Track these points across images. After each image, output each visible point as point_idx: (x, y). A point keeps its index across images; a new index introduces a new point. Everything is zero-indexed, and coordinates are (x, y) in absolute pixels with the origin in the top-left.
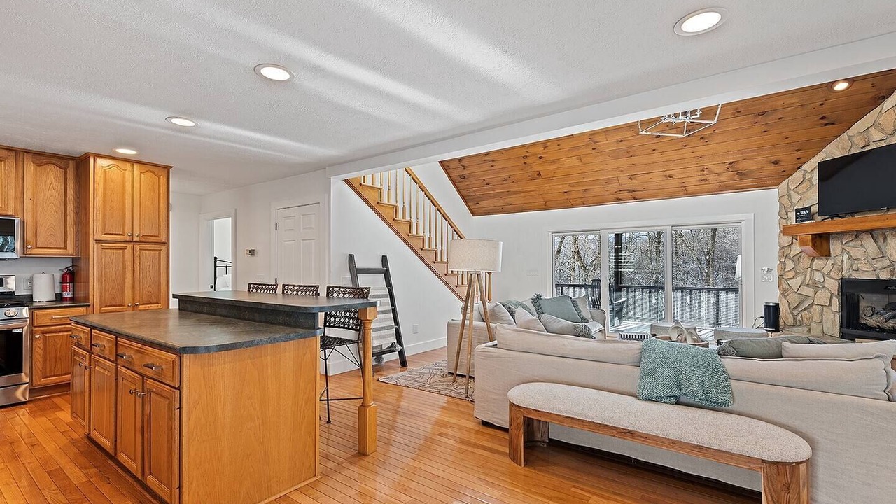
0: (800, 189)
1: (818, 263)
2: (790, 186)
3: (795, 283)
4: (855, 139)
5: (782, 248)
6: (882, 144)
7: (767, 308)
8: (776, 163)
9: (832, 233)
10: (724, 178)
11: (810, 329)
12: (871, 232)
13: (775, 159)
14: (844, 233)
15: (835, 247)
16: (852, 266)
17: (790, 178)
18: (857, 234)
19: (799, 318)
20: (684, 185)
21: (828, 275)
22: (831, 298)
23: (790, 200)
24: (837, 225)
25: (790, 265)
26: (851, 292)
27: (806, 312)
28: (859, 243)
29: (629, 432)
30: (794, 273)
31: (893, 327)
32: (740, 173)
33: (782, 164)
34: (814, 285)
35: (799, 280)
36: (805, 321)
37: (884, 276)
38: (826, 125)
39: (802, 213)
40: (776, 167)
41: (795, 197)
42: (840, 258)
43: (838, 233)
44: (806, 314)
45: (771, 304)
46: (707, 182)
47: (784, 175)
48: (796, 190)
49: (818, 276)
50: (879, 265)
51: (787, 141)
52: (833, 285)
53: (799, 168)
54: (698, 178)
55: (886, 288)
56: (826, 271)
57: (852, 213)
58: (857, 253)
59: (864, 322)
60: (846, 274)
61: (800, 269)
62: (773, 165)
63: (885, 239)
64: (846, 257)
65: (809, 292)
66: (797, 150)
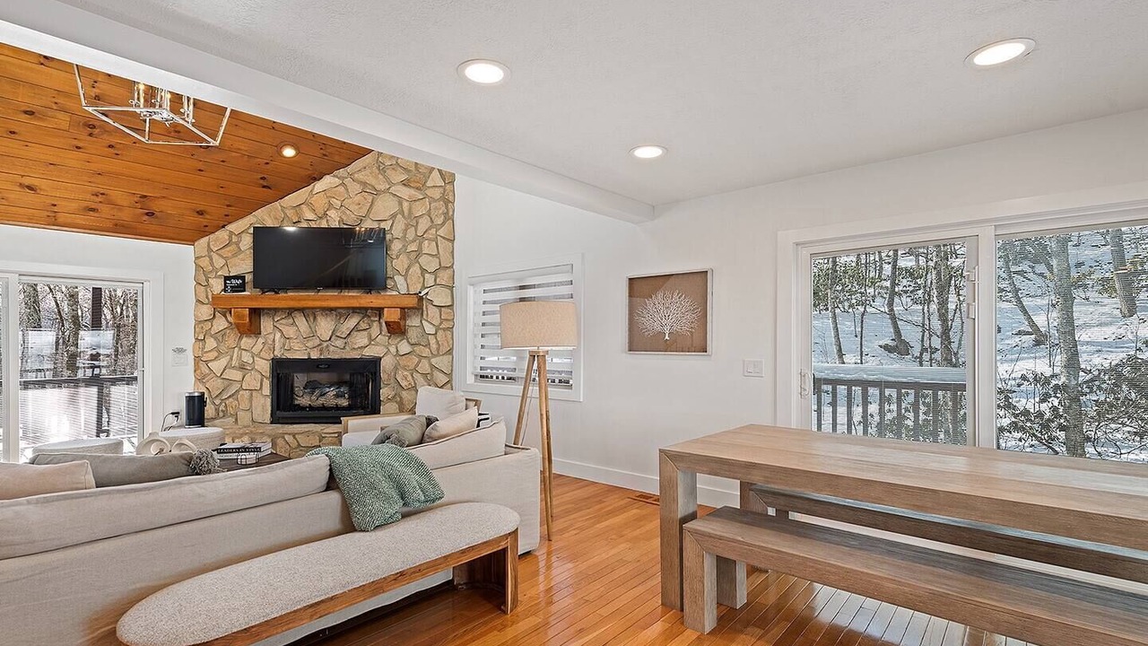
0: (225, 252)
1: (246, 342)
2: (212, 247)
3: (217, 366)
4: (287, 211)
5: (199, 322)
6: (313, 225)
7: (190, 399)
8: (201, 213)
9: (263, 309)
10: (126, 216)
11: (236, 420)
12: (302, 310)
13: (202, 209)
14: (276, 310)
15: (266, 324)
16: (284, 345)
17: (211, 236)
18: (290, 312)
19: (222, 408)
20: (55, 209)
21: (258, 355)
22: (262, 381)
23: (212, 264)
24: (269, 300)
25: (211, 343)
26: (283, 372)
27: (231, 399)
28: (291, 321)
29: (402, 574)
30: (216, 354)
31: (323, 404)
32: (150, 214)
33: (208, 217)
34: (242, 367)
35: (223, 361)
36: (231, 410)
37: (315, 355)
38: (264, 187)
39: (233, 281)
40: (200, 219)
41: (219, 262)
42: (271, 337)
43: (269, 309)
44: (231, 403)
45: (196, 394)
46: (96, 215)
47: (204, 231)
48: (219, 252)
49: (246, 357)
50: (310, 344)
51: (221, 191)
52: (264, 366)
53: (223, 227)
54: (86, 204)
55: (318, 367)
56: (256, 350)
57: (286, 290)
58: (290, 331)
59: (296, 402)
60: (278, 354)
61: (223, 348)
62: (196, 215)
63: (315, 318)
64: (278, 335)
65: (237, 375)
66: (228, 206)
